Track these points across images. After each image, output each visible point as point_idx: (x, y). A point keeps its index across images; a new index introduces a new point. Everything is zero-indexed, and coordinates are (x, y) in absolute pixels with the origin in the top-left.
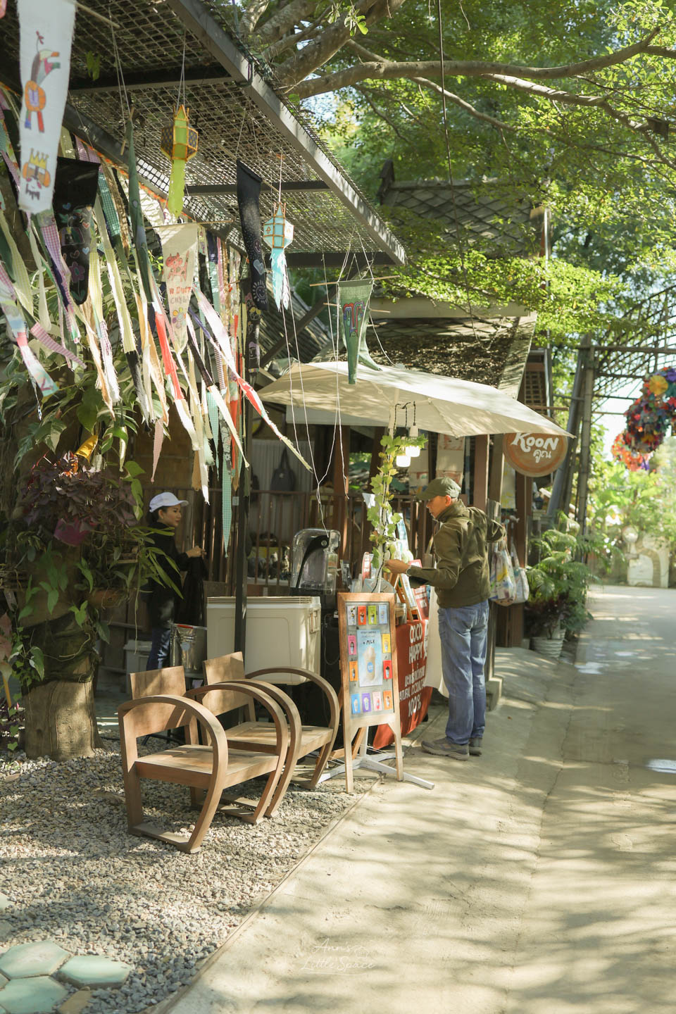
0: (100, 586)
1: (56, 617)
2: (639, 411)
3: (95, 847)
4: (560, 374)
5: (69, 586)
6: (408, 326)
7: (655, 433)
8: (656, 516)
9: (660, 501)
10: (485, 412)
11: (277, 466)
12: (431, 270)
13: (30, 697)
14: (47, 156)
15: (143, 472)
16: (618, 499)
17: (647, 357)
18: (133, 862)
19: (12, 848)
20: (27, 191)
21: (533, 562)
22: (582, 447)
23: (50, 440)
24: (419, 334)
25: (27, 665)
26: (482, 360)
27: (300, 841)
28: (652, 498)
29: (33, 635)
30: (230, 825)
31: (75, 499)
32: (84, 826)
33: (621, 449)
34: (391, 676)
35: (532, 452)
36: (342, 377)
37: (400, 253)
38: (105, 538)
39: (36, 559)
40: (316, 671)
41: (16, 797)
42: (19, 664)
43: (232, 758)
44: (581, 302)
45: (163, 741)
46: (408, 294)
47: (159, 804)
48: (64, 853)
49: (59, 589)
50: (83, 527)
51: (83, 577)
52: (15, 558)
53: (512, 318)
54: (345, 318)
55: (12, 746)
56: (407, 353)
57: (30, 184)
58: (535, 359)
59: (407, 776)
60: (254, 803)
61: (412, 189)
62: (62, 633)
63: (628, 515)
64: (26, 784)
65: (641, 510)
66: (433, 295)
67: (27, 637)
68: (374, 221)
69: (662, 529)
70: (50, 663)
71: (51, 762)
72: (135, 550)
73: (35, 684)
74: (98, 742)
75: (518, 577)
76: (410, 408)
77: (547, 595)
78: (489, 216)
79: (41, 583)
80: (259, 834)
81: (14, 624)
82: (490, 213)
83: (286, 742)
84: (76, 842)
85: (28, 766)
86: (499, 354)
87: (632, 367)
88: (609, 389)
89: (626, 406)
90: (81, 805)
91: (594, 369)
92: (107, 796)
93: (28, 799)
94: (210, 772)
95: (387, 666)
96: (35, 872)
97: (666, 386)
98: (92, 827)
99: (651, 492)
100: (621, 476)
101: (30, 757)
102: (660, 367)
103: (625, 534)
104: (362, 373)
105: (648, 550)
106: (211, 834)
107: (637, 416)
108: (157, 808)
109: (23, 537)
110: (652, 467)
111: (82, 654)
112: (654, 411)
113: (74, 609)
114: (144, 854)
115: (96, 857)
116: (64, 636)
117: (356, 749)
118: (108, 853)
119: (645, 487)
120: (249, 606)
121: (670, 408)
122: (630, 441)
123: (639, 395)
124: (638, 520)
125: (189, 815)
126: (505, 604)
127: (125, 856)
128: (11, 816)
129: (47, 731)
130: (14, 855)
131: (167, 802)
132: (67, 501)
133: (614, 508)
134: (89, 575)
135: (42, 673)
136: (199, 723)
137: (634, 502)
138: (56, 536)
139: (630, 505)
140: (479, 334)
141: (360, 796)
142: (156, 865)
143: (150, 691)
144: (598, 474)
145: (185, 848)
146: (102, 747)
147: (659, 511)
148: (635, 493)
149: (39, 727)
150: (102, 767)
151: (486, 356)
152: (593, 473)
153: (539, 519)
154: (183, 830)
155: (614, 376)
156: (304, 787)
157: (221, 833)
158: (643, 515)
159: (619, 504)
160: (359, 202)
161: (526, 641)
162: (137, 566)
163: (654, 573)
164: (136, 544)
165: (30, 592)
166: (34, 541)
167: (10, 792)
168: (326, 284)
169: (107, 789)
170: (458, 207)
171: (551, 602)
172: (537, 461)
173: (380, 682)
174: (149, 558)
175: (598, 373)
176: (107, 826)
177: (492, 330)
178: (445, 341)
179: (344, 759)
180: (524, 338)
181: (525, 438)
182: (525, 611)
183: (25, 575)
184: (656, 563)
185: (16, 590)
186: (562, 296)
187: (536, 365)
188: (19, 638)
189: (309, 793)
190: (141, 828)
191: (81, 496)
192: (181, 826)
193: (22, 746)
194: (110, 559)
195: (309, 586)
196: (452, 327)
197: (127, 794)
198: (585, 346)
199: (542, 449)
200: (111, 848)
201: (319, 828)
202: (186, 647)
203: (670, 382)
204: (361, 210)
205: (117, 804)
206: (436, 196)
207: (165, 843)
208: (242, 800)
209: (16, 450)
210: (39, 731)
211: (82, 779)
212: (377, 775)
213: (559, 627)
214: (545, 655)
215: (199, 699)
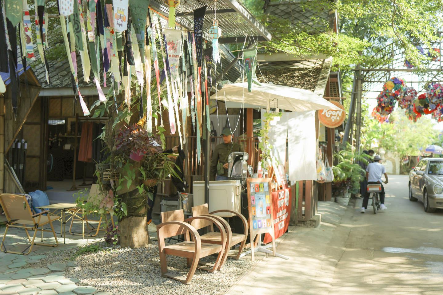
0: (148, 177)
1: (131, 190)
2: (382, 97)
3: (148, 282)
4: (347, 82)
5: (136, 178)
6: (277, 65)
7: (390, 106)
8: (393, 143)
9: (395, 136)
10: (308, 102)
11: (224, 126)
12: (285, 41)
13: (121, 223)
14: (124, 10)
15: (165, 130)
16: (376, 136)
17: (386, 73)
18: (163, 287)
19: (115, 282)
20: (117, 24)
21: (336, 164)
22: (357, 114)
23: (126, 120)
24: (282, 68)
25: (120, 210)
26: (309, 78)
27: (231, 280)
28: (391, 135)
29: (122, 198)
30: (203, 273)
31: (137, 142)
32: (144, 274)
33: (375, 114)
34: (270, 213)
35: (331, 117)
36: (245, 89)
37: (269, 36)
38: (150, 158)
39: (123, 167)
40: (239, 211)
41: (117, 263)
42: (117, 210)
43: (203, 246)
44: (350, 52)
45: (177, 241)
46: (276, 51)
47: (174, 265)
48: (136, 284)
49: (132, 179)
50: (140, 154)
51: (142, 174)
52: (114, 167)
53: (322, 60)
54: (246, 64)
55: (115, 243)
56: (277, 76)
57: (118, 21)
58: (333, 76)
59: (278, 254)
60: (213, 265)
61: (278, 5)
62: (133, 197)
63: (381, 142)
64: (120, 258)
65: (387, 140)
66: (287, 51)
67: (120, 199)
68: (257, 24)
69: (396, 149)
70: (129, 209)
71: (130, 249)
72: (163, 162)
73: (123, 218)
74: (150, 241)
75: (329, 171)
76: (276, 100)
77: (342, 179)
78: (311, 15)
79: (125, 177)
80: (215, 277)
81: (115, 193)
82: (312, 14)
83: (226, 240)
84: (141, 280)
85: (122, 250)
86: (316, 75)
87: (379, 78)
88: (369, 88)
89: (377, 94)
90: (143, 266)
91: (361, 79)
92: (153, 262)
93: (122, 264)
94: (194, 252)
95: (268, 209)
96: (125, 291)
97: (394, 86)
98: (147, 274)
99: (391, 132)
100: (378, 126)
101: (122, 247)
102: (391, 77)
103: (379, 151)
104: (254, 87)
105: (390, 158)
106: (195, 277)
107: (382, 99)
108: (174, 267)
109: (117, 158)
110: (391, 121)
111: (142, 205)
112: (388, 97)
113: (138, 187)
114: (168, 284)
115: (149, 285)
116: (135, 198)
117: (256, 244)
118: (154, 284)
119: (388, 130)
120: (210, 185)
121: (395, 95)
122: (379, 110)
123: (382, 90)
124: (385, 145)
125: (186, 270)
126: (321, 182)
127: (160, 285)
128: (115, 270)
129: (128, 237)
130: (116, 285)
131: (178, 265)
132: (134, 143)
133: (375, 140)
134: (144, 173)
135: (126, 213)
136: (190, 233)
137: (384, 137)
138: (130, 157)
139: (382, 138)
140: (308, 67)
141: (257, 262)
142: (173, 289)
143: (170, 219)
144: (366, 125)
145: (184, 282)
146: (151, 243)
147: (394, 141)
148: (384, 133)
149: (126, 235)
150: (151, 251)
151: (310, 76)
152: (364, 125)
153: (338, 146)
154: (184, 275)
155: (371, 82)
156: (234, 259)
157: (199, 276)
158: (387, 142)
159: (377, 138)
160: (250, 17)
161: (333, 199)
162: (164, 169)
163: (393, 168)
164: (163, 160)
165: (120, 181)
166: (121, 160)
167: (114, 261)
168: (238, 51)
169: (153, 259)
170: (297, 12)
171: (343, 181)
172: (333, 121)
173: (265, 215)
174: (168, 166)
175: (363, 81)
176: (153, 274)
177: (313, 65)
178: (293, 71)
179: (251, 247)
180: (327, 68)
181: (328, 111)
182: (332, 186)
183: (118, 173)
184: (394, 164)
185: (115, 180)
186: (342, 50)
187: (334, 79)
188: (117, 199)
189: (236, 261)
190: (167, 274)
191: (140, 141)
192: (183, 274)
193: (119, 244)
194: (152, 166)
195: (235, 176)
196: (296, 64)
197: (161, 262)
198: (357, 69)
199: (335, 116)
200: (155, 282)
201: (240, 275)
202: (185, 202)
203: (395, 84)
204: (251, 20)
205: (157, 266)
206: (288, 7)
207: (176, 280)
208: (208, 264)
209: (113, 122)
210: (126, 237)
211: (143, 256)
212: (265, 254)
213: (347, 192)
214: (342, 205)
215: (190, 222)
